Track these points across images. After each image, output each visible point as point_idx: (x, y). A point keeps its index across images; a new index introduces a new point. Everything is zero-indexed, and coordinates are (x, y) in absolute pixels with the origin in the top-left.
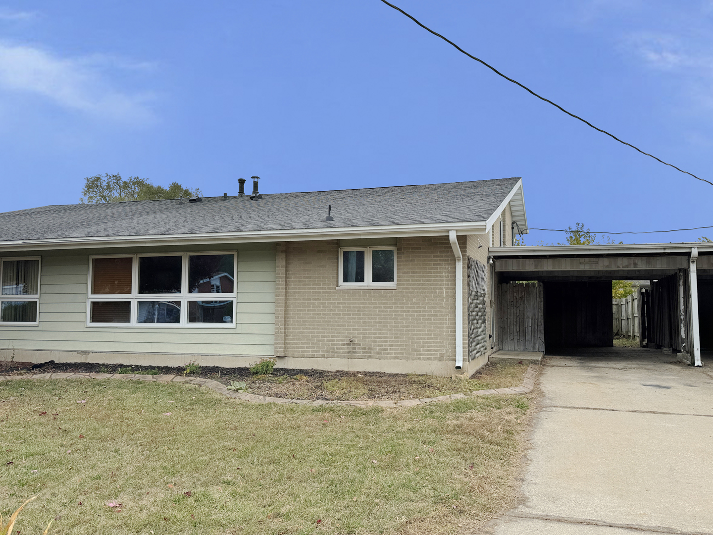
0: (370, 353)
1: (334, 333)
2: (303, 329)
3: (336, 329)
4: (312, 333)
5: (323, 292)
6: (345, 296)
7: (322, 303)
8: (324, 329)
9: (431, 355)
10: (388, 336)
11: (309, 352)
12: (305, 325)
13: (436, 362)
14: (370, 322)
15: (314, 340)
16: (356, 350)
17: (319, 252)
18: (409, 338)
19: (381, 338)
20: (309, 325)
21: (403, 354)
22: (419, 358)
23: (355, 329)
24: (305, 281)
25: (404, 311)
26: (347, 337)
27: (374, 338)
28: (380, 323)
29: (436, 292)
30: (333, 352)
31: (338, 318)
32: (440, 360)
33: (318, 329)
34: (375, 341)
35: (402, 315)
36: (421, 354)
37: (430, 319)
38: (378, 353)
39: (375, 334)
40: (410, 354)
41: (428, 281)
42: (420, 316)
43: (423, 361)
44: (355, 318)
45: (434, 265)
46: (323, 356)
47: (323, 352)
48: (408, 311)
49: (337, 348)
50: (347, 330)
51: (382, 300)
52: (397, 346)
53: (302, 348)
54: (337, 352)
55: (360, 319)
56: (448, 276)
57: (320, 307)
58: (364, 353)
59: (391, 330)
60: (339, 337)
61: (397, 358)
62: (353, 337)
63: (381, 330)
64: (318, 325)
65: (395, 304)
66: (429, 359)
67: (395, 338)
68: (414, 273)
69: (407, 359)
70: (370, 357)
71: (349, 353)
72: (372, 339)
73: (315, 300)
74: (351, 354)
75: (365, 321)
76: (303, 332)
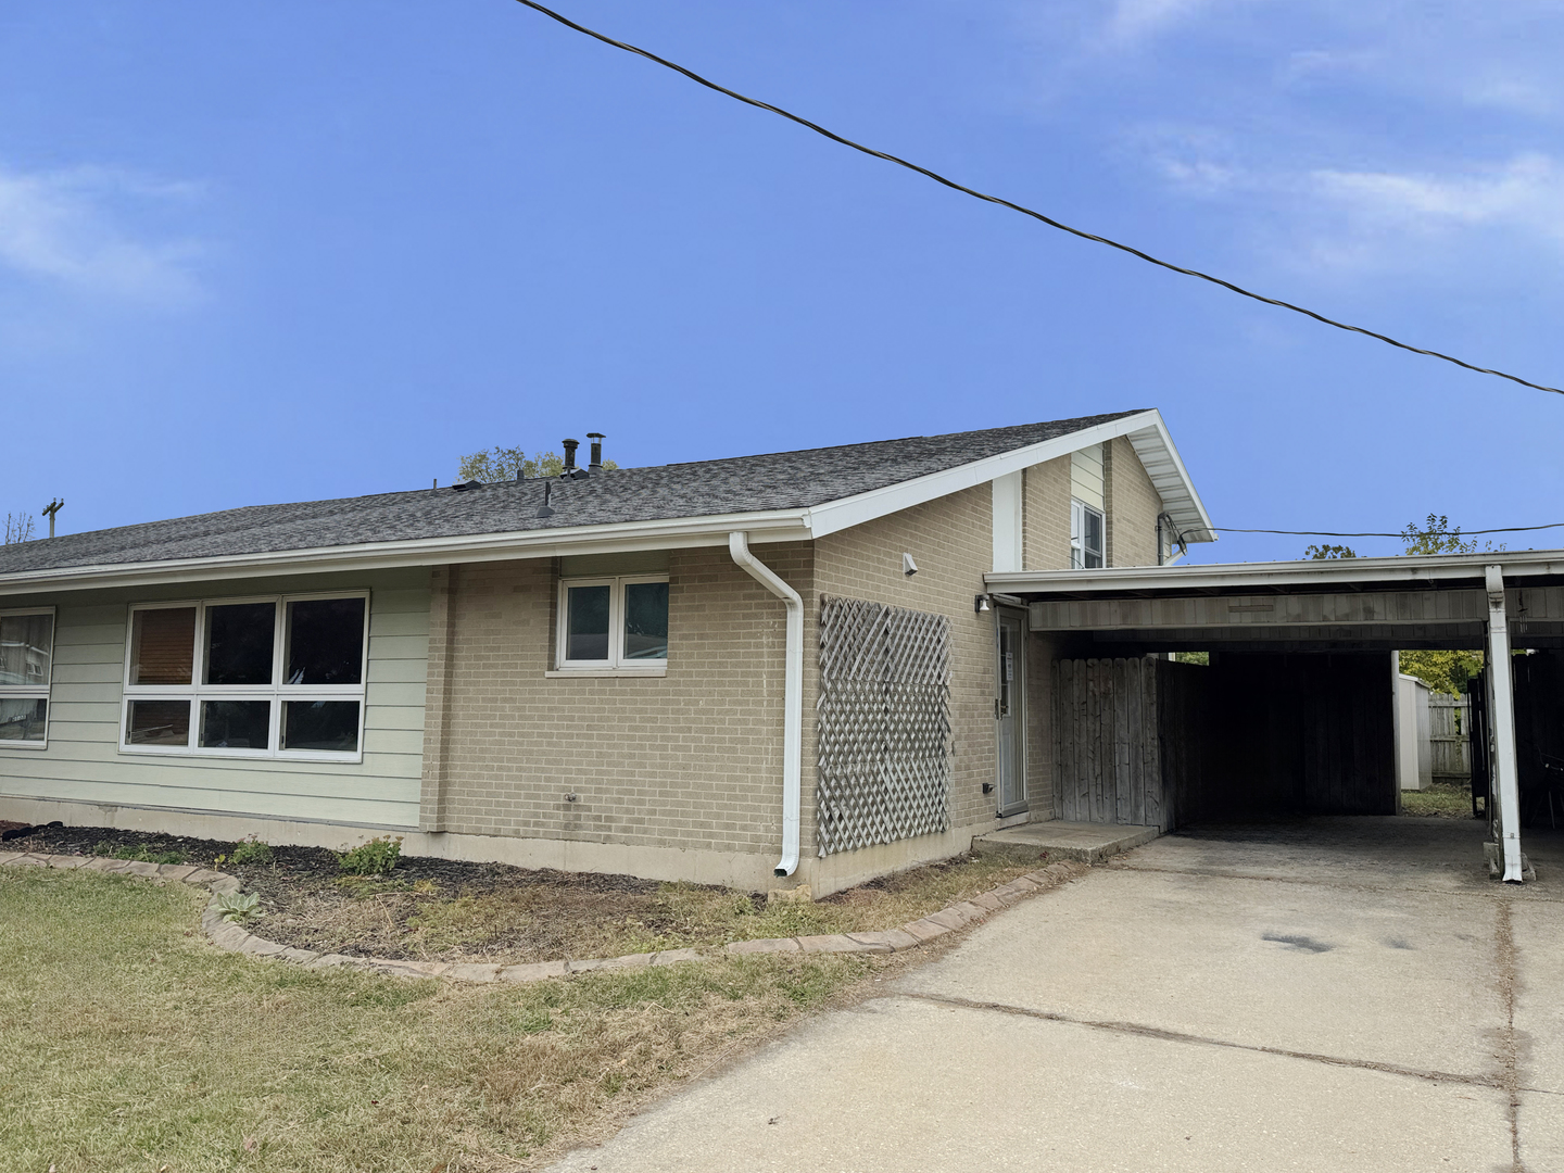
0: (610, 828)
1: (539, 779)
2: (481, 768)
3: (543, 770)
4: (497, 777)
5: (523, 684)
6: (563, 692)
7: (519, 709)
8: (520, 769)
9: (734, 837)
10: (647, 788)
11: (490, 821)
12: (484, 759)
13: (744, 855)
14: (611, 755)
15: (499, 795)
16: (582, 822)
17: (517, 589)
18: (689, 795)
19: (631, 792)
20: (492, 760)
21: (674, 833)
22: (709, 846)
23: (580, 771)
24: (488, 658)
25: (681, 730)
26: (563, 789)
27: (618, 792)
28: (632, 756)
29: (746, 684)
30: (536, 824)
31: (549, 744)
32: (752, 850)
33: (509, 769)
34: (620, 801)
35: (676, 739)
36: (711, 835)
37: (734, 750)
38: (625, 830)
39: (620, 782)
40: (689, 834)
41: (731, 655)
42: (713, 740)
43: (716, 852)
44: (581, 745)
45: (745, 616)
46: (517, 834)
47: (517, 823)
48: (689, 729)
49: (545, 815)
50: (565, 771)
51: (635, 702)
52: (664, 813)
53: (477, 812)
54: (543, 825)
55: (590, 746)
56: (773, 643)
57: (513, 717)
58: (598, 828)
59: (653, 775)
60: (549, 788)
61: (662, 843)
62: (578, 790)
63: (632, 774)
64: (509, 760)
65: (664, 711)
66: (729, 848)
67: (661, 793)
68: (701, 637)
69: (683, 846)
70: (607, 840)
71: (566, 827)
72: (615, 796)
73: (505, 700)
74: (570, 831)
75: (601, 753)
76: (479, 776)
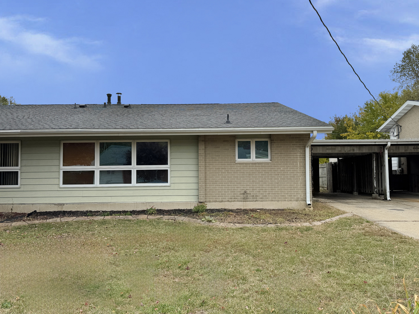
0: (257, 198)
1: (235, 188)
2: (216, 186)
3: (236, 185)
4: (221, 188)
5: (227, 164)
6: (241, 166)
7: (227, 171)
8: (229, 185)
9: (292, 198)
10: (267, 188)
11: (220, 199)
12: (217, 183)
13: (295, 202)
14: (256, 181)
15: (222, 192)
16: (249, 197)
17: (224, 141)
18: (279, 189)
19: (263, 190)
20: (219, 183)
21: (276, 198)
22: (285, 200)
23: (247, 185)
24: (216, 158)
25: (276, 175)
26: (242, 190)
27: (259, 190)
28: (262, 181)
29: (294, 164)
30: (234, 198)
31: (237, 179)
32: (297, 201)
33: (225, 185)
34: (259, 192)
35: (275, 177)
36: (286, 198)
37: (291, 179)
38: (261, 198)
39: (259, 187)
40: (279, 198)
41: (289, 158)
42: (285, 177)
43: (287, 202)
44: (247, 179)
45: (293, 149)
46: (228, 201)
47: (228, 198)
48: (278, 175)
49: (237, 196)
50: (243, 185)
51: (263, 169)
52: (272, 194)
53: (215, 196)
54: (236, 198)
55: (250, 179)
56: (300, 155)
57: (225, 173)
58: (253, 198)
59: (269, 185)
60: (238, 190)
61: (272, 201)
62: (246, 190)
63: (263, 185)
64: (224, 183)
65: (271, 171)
66: (291, 200)
67: (271, 189)
68: (281, 153)
69: (278, 201)
70: (256, 201)
71: (244, 198)
72: (258, 190)
73: (222, 169)
74: (245, 199)
75: (253, 181)
76: (215, 188)
